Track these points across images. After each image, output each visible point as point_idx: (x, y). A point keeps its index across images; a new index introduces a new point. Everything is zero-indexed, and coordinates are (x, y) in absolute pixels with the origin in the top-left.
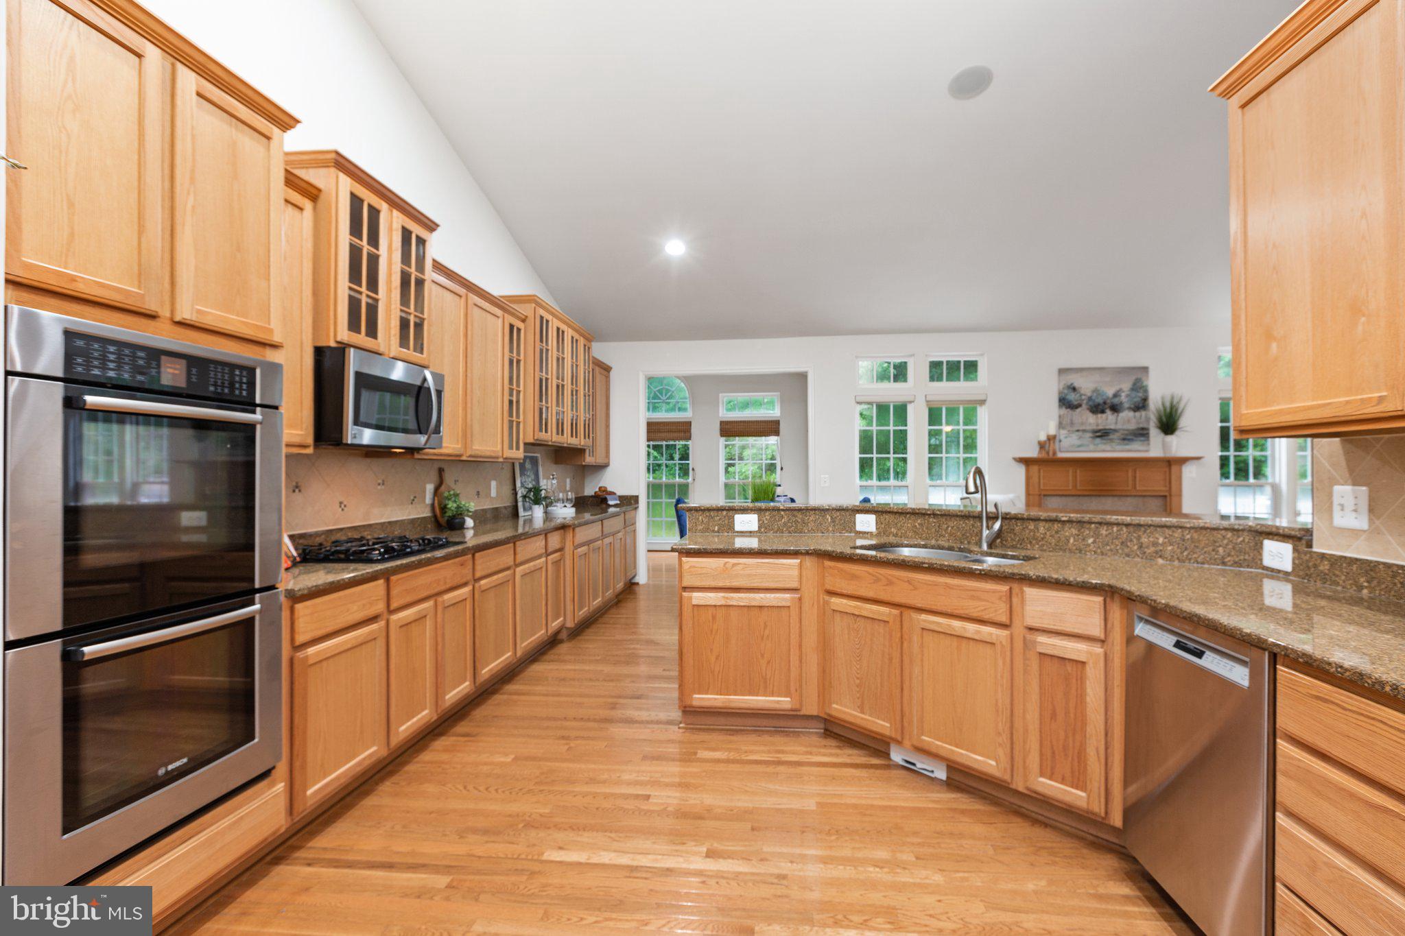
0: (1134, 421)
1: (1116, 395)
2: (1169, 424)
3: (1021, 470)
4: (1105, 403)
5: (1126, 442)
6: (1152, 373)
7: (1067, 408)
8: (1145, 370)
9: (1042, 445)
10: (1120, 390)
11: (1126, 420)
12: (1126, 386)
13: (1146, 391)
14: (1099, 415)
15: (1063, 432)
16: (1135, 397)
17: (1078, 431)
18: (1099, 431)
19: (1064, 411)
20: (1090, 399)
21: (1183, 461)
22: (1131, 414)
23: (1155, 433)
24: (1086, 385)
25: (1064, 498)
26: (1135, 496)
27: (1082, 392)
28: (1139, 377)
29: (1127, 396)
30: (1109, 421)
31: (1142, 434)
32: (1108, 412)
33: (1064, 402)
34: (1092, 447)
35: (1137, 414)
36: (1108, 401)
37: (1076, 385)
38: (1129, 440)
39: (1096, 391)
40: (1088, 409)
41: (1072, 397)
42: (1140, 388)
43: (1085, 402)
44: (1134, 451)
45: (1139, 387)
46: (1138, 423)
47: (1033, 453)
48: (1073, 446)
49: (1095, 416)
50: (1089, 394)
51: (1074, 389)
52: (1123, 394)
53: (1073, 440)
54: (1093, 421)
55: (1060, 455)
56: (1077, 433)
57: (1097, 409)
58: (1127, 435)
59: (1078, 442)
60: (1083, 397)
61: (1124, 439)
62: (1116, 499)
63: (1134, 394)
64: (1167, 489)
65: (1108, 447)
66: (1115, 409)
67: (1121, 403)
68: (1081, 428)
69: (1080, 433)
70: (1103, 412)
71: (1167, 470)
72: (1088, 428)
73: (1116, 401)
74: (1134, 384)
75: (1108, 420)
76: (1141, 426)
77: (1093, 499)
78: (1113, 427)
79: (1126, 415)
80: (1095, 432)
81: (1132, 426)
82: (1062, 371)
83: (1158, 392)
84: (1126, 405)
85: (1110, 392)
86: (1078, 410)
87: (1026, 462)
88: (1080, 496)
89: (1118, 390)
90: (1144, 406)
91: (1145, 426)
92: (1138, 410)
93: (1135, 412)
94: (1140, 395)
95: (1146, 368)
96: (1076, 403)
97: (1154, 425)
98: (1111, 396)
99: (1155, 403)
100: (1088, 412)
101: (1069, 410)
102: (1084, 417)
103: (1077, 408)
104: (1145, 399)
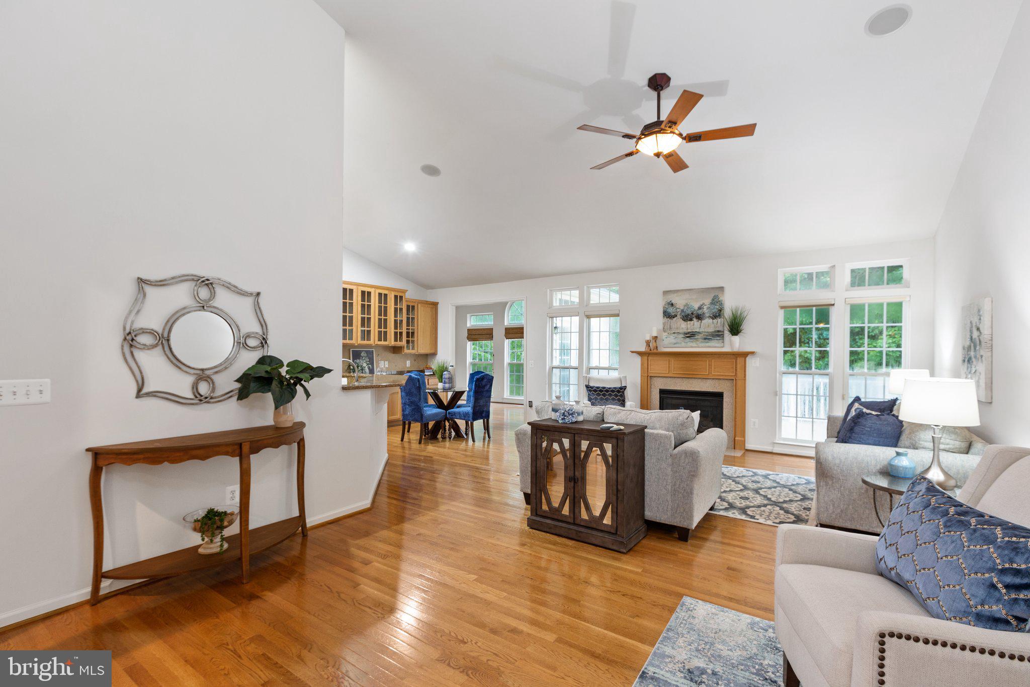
0: (712, 326)
1: (700, 308)
2: (735, 328)
3: (638, 360)
4: (692, 314)
5: (707, 341)
6: (727, 290)
7: (667, 318)
8: (721, 289)
9: (648, 343)
10: (704, 304)
11: (708, 325)
12: (707, 301)
13: (721, 304)
14: (689, 322)
15: (665, 334)
16: (714, 309)
17: (674, 333)
18: (689, 333)
19: (666, 320)
20: (682, 311)
21: (745, 355)
22: (711, 320)
23: (727, 334)
24: (680, 302)
25: (665, 379)
26: (713, 379)
27: (678, 307)
28: (716, 294)
29: (708, 308)
30: (695, 326)
31: (718, 335)
32: (695, 319)
33: (667, 315)
34: (683, 344)
35: (715, 321)
36: (695, 312)
37: (674, 302)
38: (709, 339)
39: (686, 305)
40: (681, 318)
41: (671, 310)
42: (717, 302)
43: (679, 313)
44: (713, 347)
45: (716, 301)
46: (716, 327)
47: (643, 348)
48: (670, 343)
49: (686, 323)
50: (682, 308)
51: (672, 305)
52: (705, 307)
53: (671, 339)
54: (684, 326)
55: (662, 350)
56: (674, 335)
57: (687, 318)
58: (707, 335)
59: (674, 341)
60: (678, 310)
61: (705, 339)
62: (700, 380)
63: (713, 306)
64: (734, 374)
65: (694, 344)
66: (699, 317)
67: (704, 313)
68: (676, 331)
69: (676, 335)
70: (691, 320)
71: (737, 360)
72: (681, 331)
73: (700, 312)
74: (713, 300)
75: (695, 325)
76: (717, 329)
77: (683, 379)
78: (697, 330)
79: (707, 321)
80: (685, 334)
81: (711, 330)
82: (666, 293)
83: (730, 304)
84: (707, 315)
85: (696, 306)
86: (675, 319)
87: (640, 354)
88: (675, 377)
89: (702, 304)
90: (719, 315)
91: (721, 329)
92: (715, 318)
93: (713, 319)
94: (718, 307)
95: (722, 288)
96: (673, 314)
97: (727, 328)
98: (696, 308)
99: (727, 313)
100: (681, 320)
101: (668, 319)
102: (679, 324)
103: (674, 318)
104: (721, 311)
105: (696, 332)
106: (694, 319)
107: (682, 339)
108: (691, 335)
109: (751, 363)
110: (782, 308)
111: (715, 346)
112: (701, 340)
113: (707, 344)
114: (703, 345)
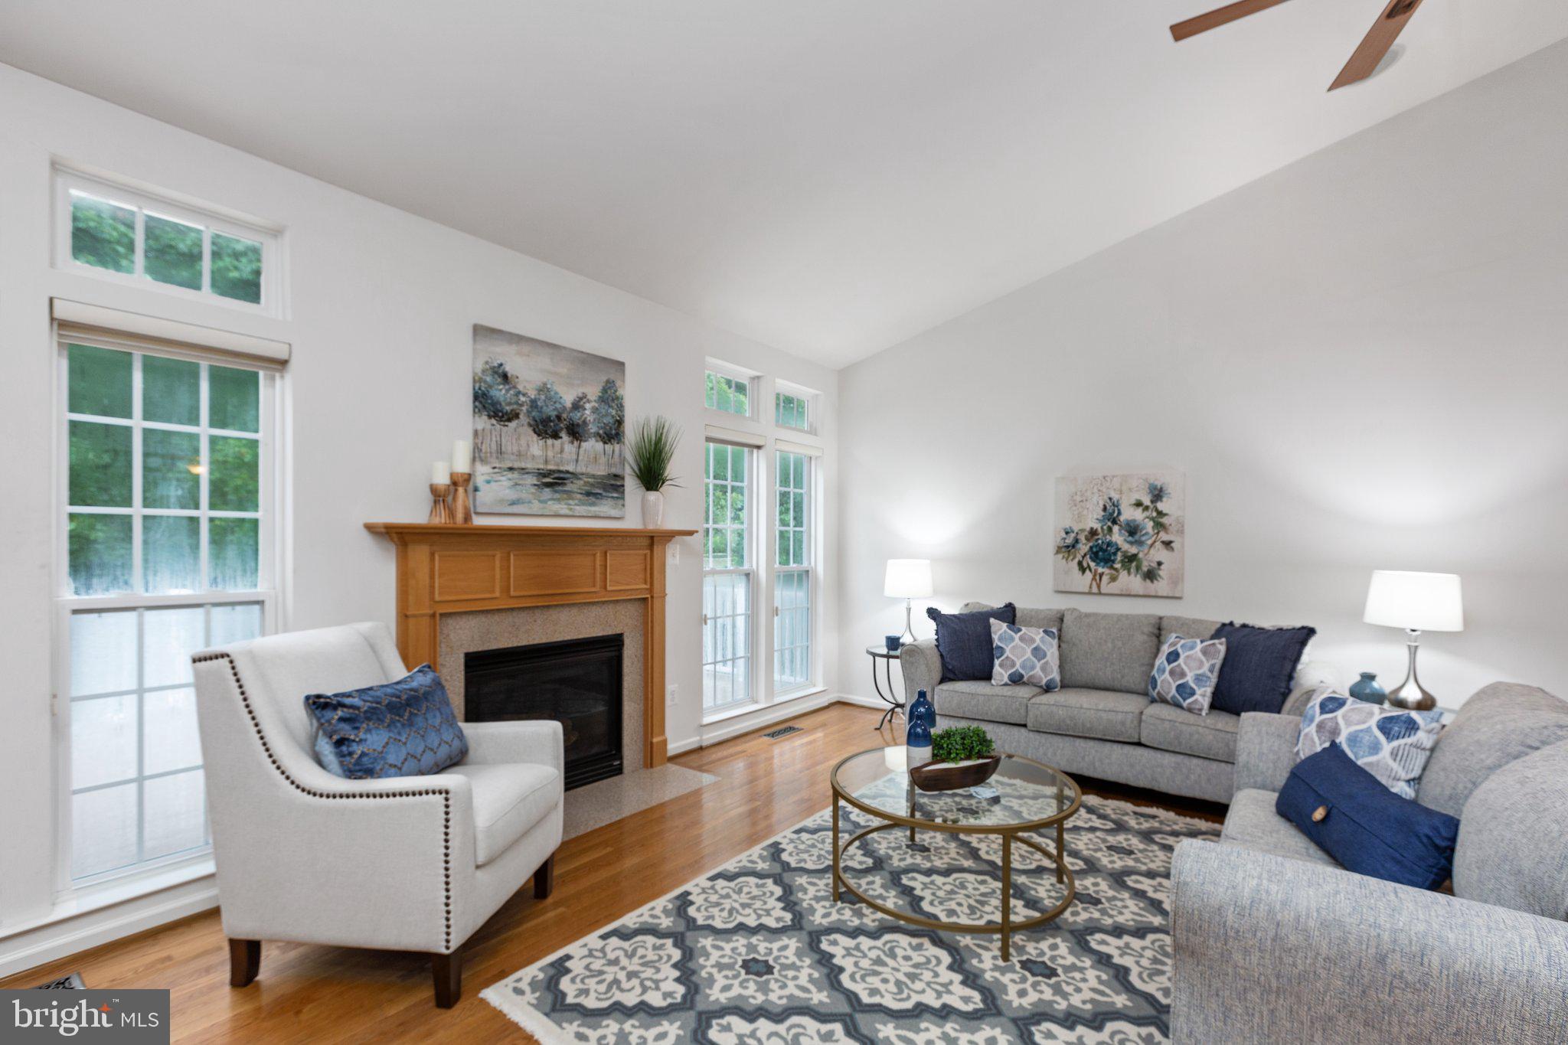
0: (603, 460)
1: (577, 406)
2: (652, 475)
3: (387, 555)
4: (559, 417)
5: (592, 499)
6: (629, 374)
7: (490, 417)
8: (620, 367)
9: (438, 495)
10: (584, 396)
11: (592, 457)
12: (593, 392)
13: (621, 407)
14: (550, 441)
15: (482, 471)
16: (607, 415)
17: (511, 469)
19: (483, 422)
20: (533, 404)
21: (670, 536)
22: (600, 445)
23: (631, 484)
24: (527, 374)
25: (479, 619)
26: (604, 602)
27: (520, 387)
28: (612, 377)
29: (595, 410)
30: (565, 456)
31: (612, 486)
32: (565, 437)
33: (483, 402)
34: (536, 507)
35: (608, 447)
36: (564, 416)
37: (508, 368)
38: (595, 495)
39: (543, 389)
40: (530, 425)
41: (500, 393)
42: (613, 400)
43: (524, 408)
44: (601, 517)
45: (610, 397)
46: (609, 465)
47: (416, 512)
48: (501, 501)
49: (541, 443)
50: (533, 394)
51: (505, 377)
52: (588, 406)
54: (538, 451)
55: (479, 521)
56: (510, 475)
57: (547, 427)
58: (592, 485)
59: (511, 495)
60: (523, 399)
61: (588, 494)
62: (574, 611)
63: (604, 409)
64: (648, 586)
65: (562, 508)
66: (576, 432)
67: (584, 422)
68: (516, 465)
69: (516, 475)
70: (556, 436)
71: (648, 552)
72: (529, 465)
73: (576, 416)
74: (605, 390)
75: (563, 453)
76: (613, 470)
77: (538, 612)
78: (571, 468)
79: (591, 446)
80: (542, 474)
81: (601, 470)
82: (481, 332)
84: (592, 428)
85: (568, 398)
86: (513, 424)
87: (397, 535)
88: (512, 609)
89: (580, 395)
90: (617, 434)
91: (619, 471)
92: (610, 441)
93: (605, 443)
94: (614, 412)
95: (622, 364)
96: (508, 408)
97: (632, 469)
98: (568, 405)
100: (530, 431)
101: (494, 421)
102: (523, 442)
103: (509, 420)
104: (620, 422)
105: (568, 472)
106: (563, 434)
107: (533, 490)
108: (554, 480)
109: (669, 557)
111: (607, 515)
112: (579, 496)
113: (593, 509)
114: (581, 510)
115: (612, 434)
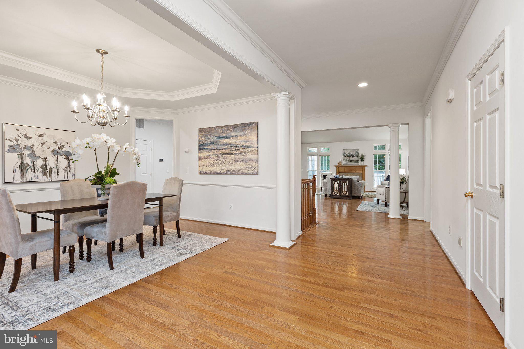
2: (362, 159)
3: (336, 168)
6: (360, 150)
8: (358, 149)
9: (339, 163)
11: (355, 159)
12: (355, 152)
13: (358, 153)
15: (343, 161)
20: (348, 155)
21: (365, 166)
23: (360, 161)
24: (347, 152)
25: (343, 173)
26: (356, 173)
29: (355, 154)
31: (358, 161)
33: (344, 156)
34: (349, 164)
37: (345, 152)
39: (349, 153)
41: (345, 154)
44: (357, 164)
45: (357, 152)
47: (337, 165)
53: (345, 162)
54: (348, 159)
55: (342, 165)
57: (349, 157)
58: (355, 161)
62: (353, 173)
64: (362, 171)
65: (351, 164)
66: (353, 157)
68: (346, 160)
70: (350, 157)
71: (363, 168)
75: (351, 159)
79: (355, 158)
82: (343, 150)
83: (361, 153)
84: (355, 156)
85: (352, 154)
87: (336, 166)
88: (346, 173)
91: (358, 160)
97: (360, 159)
99: (360, 155)
103: (346, 156)
104: (358, 155)
107: (348, 162)
108: (350, 161)
109: (366, 168)
110: (374, 154)
112: (353, 162)
113: (355, 164)
114: (353, 164)
115: (358, 156)
